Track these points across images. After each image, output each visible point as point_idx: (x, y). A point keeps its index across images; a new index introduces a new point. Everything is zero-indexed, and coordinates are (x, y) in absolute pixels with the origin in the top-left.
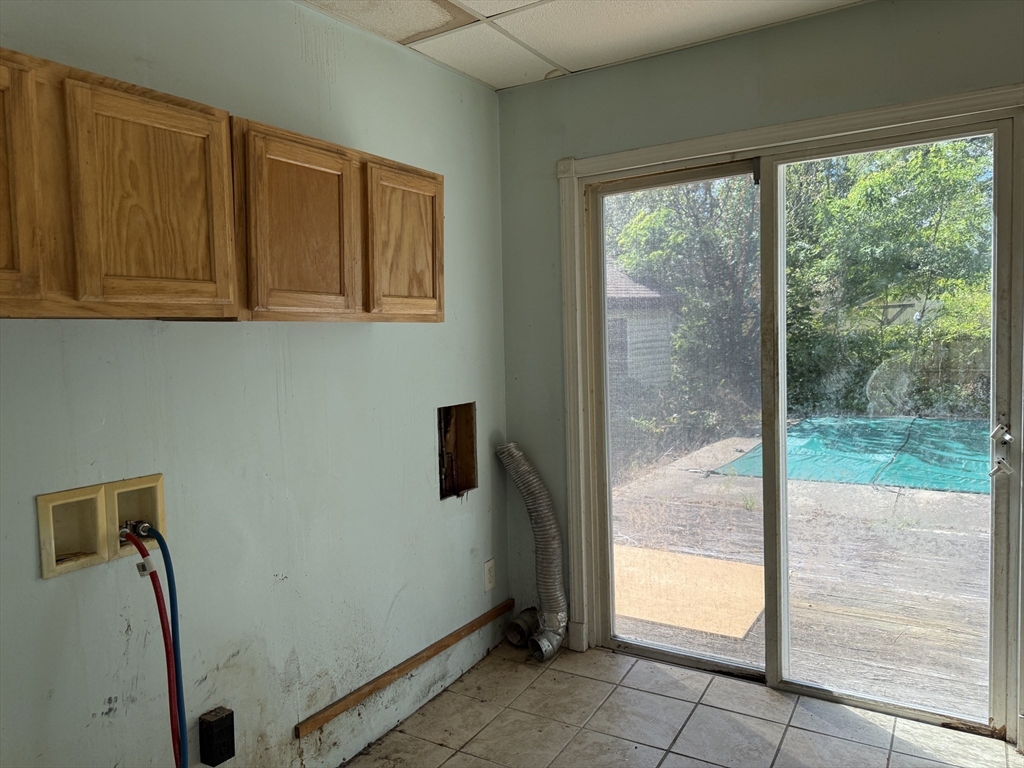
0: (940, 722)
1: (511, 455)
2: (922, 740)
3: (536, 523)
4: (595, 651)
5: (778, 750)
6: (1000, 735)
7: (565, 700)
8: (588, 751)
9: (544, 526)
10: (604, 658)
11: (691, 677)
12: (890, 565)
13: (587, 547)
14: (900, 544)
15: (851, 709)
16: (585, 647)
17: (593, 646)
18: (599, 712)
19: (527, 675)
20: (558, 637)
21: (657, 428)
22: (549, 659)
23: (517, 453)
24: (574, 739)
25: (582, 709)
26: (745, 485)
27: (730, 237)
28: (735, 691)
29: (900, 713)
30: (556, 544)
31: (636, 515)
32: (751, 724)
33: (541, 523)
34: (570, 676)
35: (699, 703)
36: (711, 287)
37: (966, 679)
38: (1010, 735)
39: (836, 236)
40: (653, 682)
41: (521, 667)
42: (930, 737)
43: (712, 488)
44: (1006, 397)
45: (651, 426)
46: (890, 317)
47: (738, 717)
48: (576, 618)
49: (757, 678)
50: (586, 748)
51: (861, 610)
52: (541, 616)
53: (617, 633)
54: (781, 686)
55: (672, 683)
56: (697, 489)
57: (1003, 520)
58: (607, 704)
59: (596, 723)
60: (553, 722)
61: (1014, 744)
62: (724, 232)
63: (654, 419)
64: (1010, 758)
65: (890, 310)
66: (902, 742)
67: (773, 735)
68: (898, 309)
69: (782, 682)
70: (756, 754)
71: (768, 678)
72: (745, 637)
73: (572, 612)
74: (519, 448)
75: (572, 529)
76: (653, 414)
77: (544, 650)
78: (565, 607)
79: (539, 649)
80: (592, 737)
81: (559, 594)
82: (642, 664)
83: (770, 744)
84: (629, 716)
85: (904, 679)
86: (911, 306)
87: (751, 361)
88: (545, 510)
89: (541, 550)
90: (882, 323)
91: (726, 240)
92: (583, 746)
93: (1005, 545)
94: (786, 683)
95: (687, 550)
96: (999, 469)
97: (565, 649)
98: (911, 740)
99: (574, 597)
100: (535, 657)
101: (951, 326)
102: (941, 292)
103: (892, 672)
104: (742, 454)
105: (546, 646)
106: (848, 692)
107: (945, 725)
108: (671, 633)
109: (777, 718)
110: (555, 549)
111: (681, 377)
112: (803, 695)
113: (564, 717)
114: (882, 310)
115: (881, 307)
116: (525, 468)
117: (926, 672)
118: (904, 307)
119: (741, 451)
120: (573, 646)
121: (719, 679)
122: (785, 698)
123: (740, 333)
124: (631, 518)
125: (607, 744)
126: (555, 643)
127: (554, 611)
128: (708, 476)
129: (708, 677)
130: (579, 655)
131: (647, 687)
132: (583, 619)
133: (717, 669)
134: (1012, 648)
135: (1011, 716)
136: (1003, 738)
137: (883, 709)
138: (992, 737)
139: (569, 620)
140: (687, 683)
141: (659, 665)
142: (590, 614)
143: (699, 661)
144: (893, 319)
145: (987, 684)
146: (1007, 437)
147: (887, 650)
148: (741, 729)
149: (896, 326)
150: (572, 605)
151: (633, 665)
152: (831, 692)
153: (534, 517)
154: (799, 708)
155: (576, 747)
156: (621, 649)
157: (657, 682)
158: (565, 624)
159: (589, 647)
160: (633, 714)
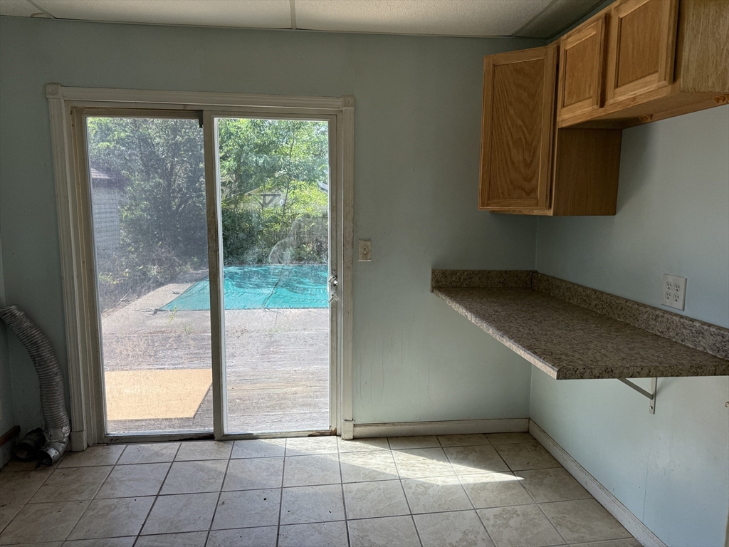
0: (307, 435)
1: (13, 315)
2: (300, 446)
3: (40, 365)
4: (93, 448)
5: (226, 474)
6: (334, 433)
7: (74, 486)
8: (100, 513)
9: (48, 367)
10: (101, 450)
11: (165, 448)
12: (276, 356)
13: (84, 376)
14: (288, 343)
15: (263, 440)
16: (85, 446)
17: (91, 444)
18: (104, 486)
19: (38, 478)
20: (63, 445)
21: (114, 281)
22: (56, 462)
23: (18, 314)
24: (88, 509)
25: (91, 488)
26: (182, 317)
27: (160, 137)
28: (196, 448)
29: (288, 435)
30: (58, 379)
31: (122, 348)
32: (209, 464)
33: (44, 364)
34: (75, 469)
35: (174, 461)
36: (148, 174)
37: (317, 410)
38: (338, 432)
39: (234, 146)
40: (140, 457)
41: (33, 474)
42: (303, 444)
43: (161, 321)
44: (335, 262)
45: (109, 280)
46: (267, 202)
47: (200, 462)
48: (76, 427)
49: (209, 437)
50: (98, 512)
51: (262, 385)
52: (48, 433)
53: (109, 432)
54: (223, 438)
55: (154, 454)
56: (148, 323)
57: (335, 324)
58: (109, 480)
59: (103, 494)
60: (69, 503)
61: (340, 436)
62: (156, 133)
63: (111, 274)
64: (339, 443)
65: (267, 197)
66: (290, 450)
67: (221, 467)
68: (271, 197)
69: (224, 435)
70: (213, 480)
71: (215, 436)
72: (195, 416)
73: (73, 424)
74: (20, 309)
75: (71, 365)
76: (109, 271)
77: (52, 456)
78: (68, 422)
79: (49, 456)
80: (101, 503)
81: (63, 414)
82: (131, 447)
83: (221, 473)
84: (126, 483)
85: (288, 418)
86: (280, 195)
87: (178, 228)
88: (46, 354)
89: (45, 386)
90: (263, 206)
91: (157, 140)
92: (96, 511)
93: (335, 336)
94: (227, 435)
95: (148, 367)
96: (333, 298)
97: (69, 452)
98: (295, 448)
99: (75, 414)
100: (44, 462)
101: (300, 210)
102: (295, 188)
103: (281, 416)
104: (178, 295)
105: (53, 453)
106: (261, 432)
107: (310, 436)
108: (144, 424)
109: (223, 457)
110: (58, 382)
111: (127, 240)
112: (236, 440)
113: (77, 497)
114: (262, 197)
115: (262, 195)
116: (27, 324)
117: (298, 411)
118: (274, 195)
119: (178, 293)
120: (75, 447)
121: (184, 444)
122: (226, 445)
123: (170, 207)
124: (118, 351)
125: (114, 504)
126: (61, 449)
127: (58, 426)
128: (155, 313)
129: (177, 444)
130: (80, 453)
131: (137, 461)
132: (83, 428)
133: (182, 438)
134: (339, 388)
135: (339, 423)
136: (335, 434)
137: (280, 436)
138: (331, 435)
139: (71, 431)
140: (164, 451)
141: (143, 445)
142: (89, 422)
143: (170, 436)
144: (269, 203)
145: (328, 410)
146: (335, 282)
147: (278, 404)
148: (202, 469)
149: (270, 207)
150: (73, 419)
151: (124, 450)
152: (252, 434)
153: (37, 361)
154: (235, 448)
155: (91, 513)
156: (113, 442)
157: (143, 457)
158: (68, 434)
159: (88, 446)
160: (129, 480)
